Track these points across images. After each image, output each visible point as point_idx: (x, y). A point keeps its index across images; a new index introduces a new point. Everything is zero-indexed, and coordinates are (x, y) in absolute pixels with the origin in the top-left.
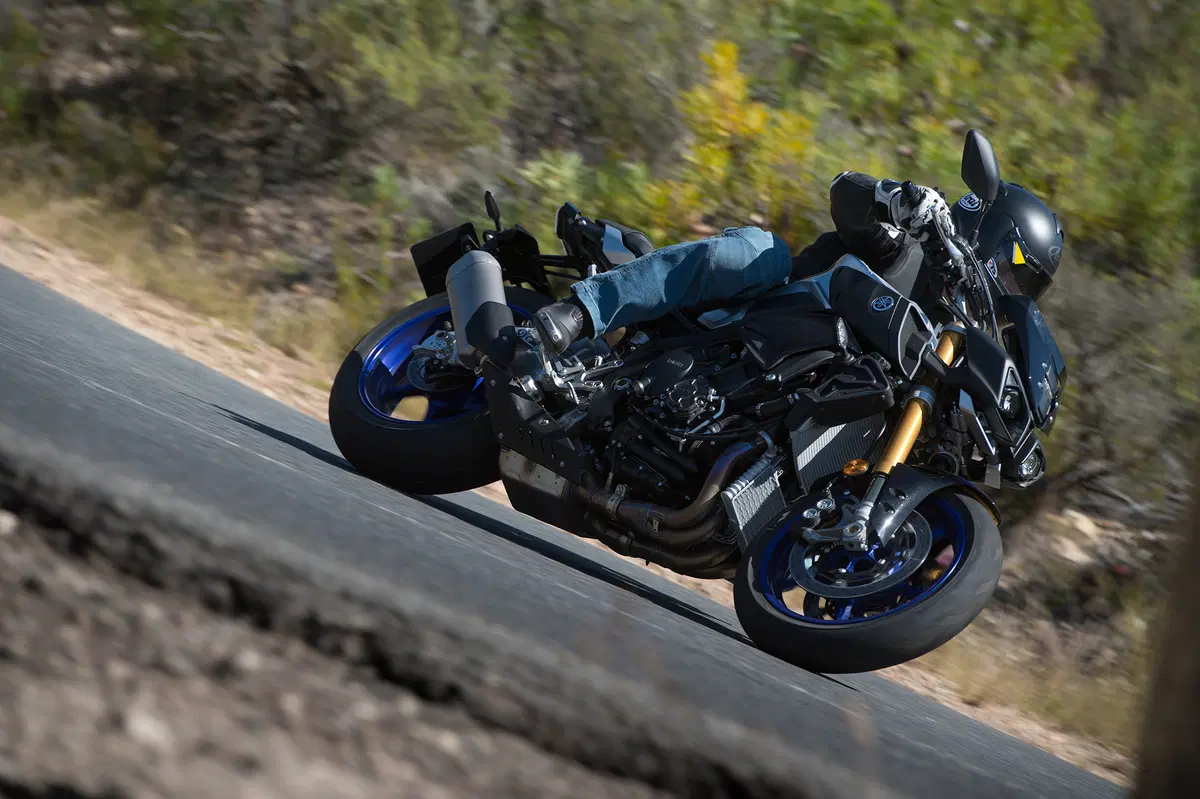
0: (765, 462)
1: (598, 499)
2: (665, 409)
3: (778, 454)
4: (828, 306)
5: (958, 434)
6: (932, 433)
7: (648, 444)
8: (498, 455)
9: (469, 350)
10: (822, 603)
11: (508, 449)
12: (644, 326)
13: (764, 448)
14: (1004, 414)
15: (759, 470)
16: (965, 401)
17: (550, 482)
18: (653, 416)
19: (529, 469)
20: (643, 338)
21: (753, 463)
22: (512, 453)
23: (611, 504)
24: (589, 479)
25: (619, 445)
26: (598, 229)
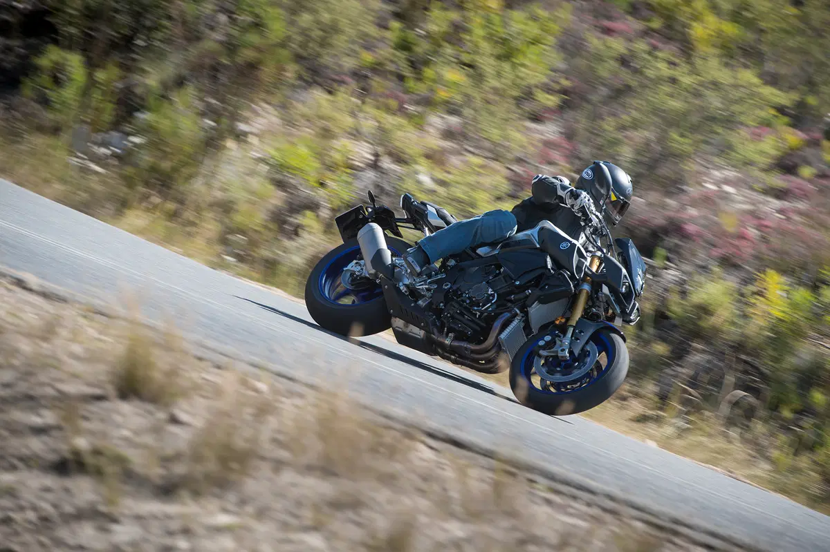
0: (516, 321)
1: (441, 339)
2: (469, 298)
3: (523, 317)
4: (538, 246)
5: (602, 303)
6: (590, 303)
7: (462, 314)
8: (390, 320)
9: (373, 271)
10: (548, 382)
11: (396, 317)
12: (453, 256)
13: (516, 315)
14: (623, 294)
15: (514, 325)
16: (605, 289)
17: (417, 332)
18: (464, 301)
19: (406, 326)
20: (452, 263)
21: (511, 322)
22: (398, 319)
23: (447, 342)
24: (435, 331)
25: (449, 315)
26: (422, 207)
